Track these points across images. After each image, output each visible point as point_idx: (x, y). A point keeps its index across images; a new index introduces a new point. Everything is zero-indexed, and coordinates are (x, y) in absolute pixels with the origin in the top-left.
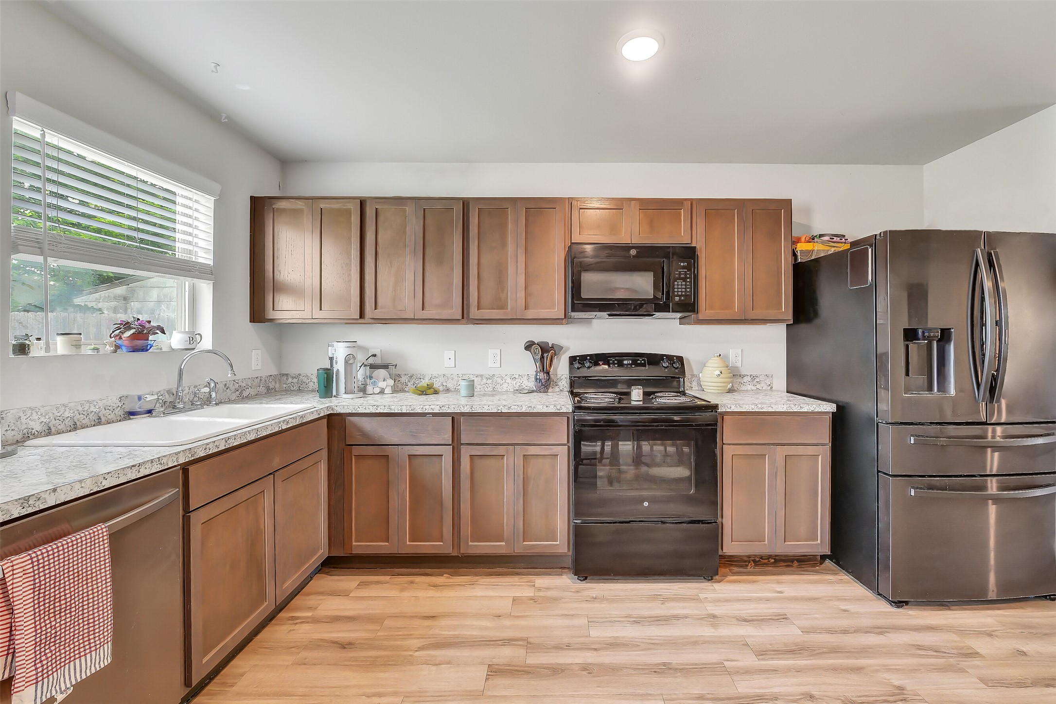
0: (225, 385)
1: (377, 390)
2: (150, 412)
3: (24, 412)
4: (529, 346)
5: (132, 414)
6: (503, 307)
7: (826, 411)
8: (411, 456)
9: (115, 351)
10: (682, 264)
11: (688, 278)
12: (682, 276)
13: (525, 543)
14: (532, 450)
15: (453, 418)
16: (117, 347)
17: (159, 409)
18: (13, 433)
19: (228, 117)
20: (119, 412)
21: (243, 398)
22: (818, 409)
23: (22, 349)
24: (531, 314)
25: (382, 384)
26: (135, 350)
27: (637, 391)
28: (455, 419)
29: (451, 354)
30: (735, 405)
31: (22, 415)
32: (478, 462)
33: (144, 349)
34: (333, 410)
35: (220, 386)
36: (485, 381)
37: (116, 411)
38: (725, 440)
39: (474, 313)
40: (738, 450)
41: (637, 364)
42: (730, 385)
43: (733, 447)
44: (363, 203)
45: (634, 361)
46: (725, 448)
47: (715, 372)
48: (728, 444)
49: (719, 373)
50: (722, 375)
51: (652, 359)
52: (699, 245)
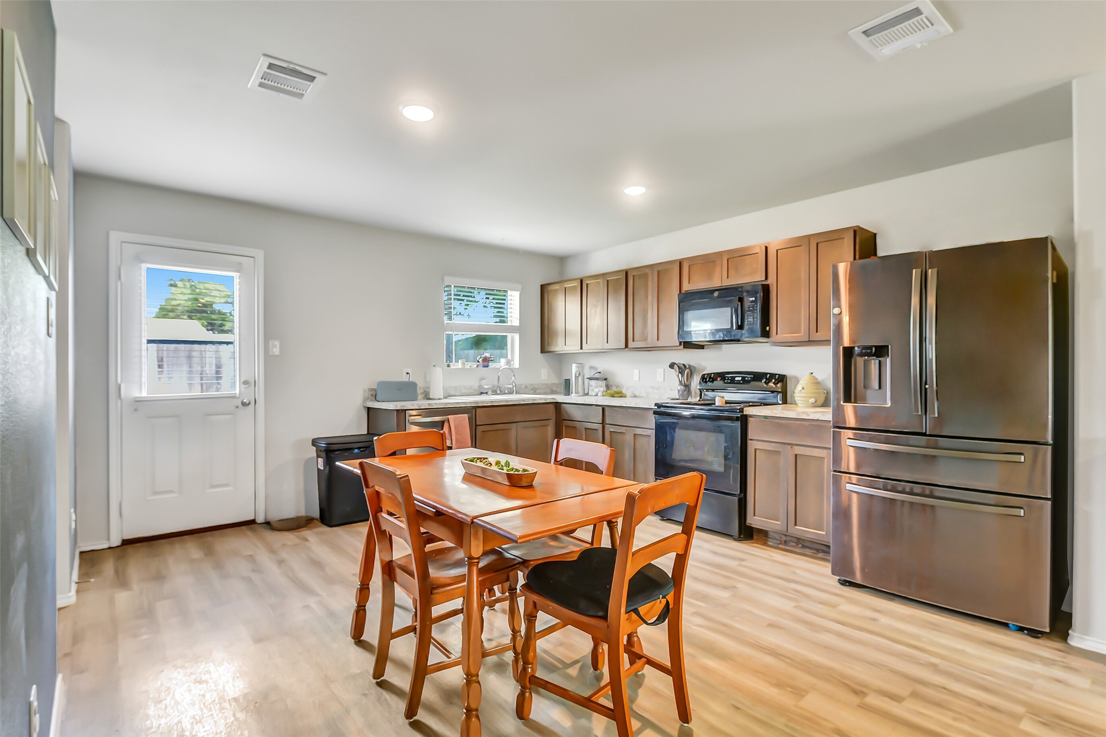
1: (594, 394)
2: (487, 393)
3: (448, 387)
4: (672, 366)
5: (482, 393)
6: (645, 339)
8: (586, 429)
9: (477, 367)
10: (751, 299)
11: (755, 310)
12: (751, 309)
14: (639, 431)
15: (603, 409)
16: (478, 365)
17: (490, 392)
20: (478, 392)
21: (536, 394)
23: (448, 366)
24: (660, 344)
25: (596, 390)
26: (484, 366)
27: (720, 399)
29: (637, 372)
30: (755, 411)
31: (448, 389)
32: (614, 435)
33: (488, 366)
34: (556, 400)
35: (524, 386)
36: (655, 390)
38: (750, 436)
39: (631, 344)
40: (759, 445)
41: (744, 381)
42: (812, 400)
43: (755, 442)
44: (581, 281)
45: (743, 378)
46: (749, 442)
47: (799, 388)
48: (752, 440)
49: (801, 389)
50: (803, 391)
51: (758, 377)
52: (771, 281)
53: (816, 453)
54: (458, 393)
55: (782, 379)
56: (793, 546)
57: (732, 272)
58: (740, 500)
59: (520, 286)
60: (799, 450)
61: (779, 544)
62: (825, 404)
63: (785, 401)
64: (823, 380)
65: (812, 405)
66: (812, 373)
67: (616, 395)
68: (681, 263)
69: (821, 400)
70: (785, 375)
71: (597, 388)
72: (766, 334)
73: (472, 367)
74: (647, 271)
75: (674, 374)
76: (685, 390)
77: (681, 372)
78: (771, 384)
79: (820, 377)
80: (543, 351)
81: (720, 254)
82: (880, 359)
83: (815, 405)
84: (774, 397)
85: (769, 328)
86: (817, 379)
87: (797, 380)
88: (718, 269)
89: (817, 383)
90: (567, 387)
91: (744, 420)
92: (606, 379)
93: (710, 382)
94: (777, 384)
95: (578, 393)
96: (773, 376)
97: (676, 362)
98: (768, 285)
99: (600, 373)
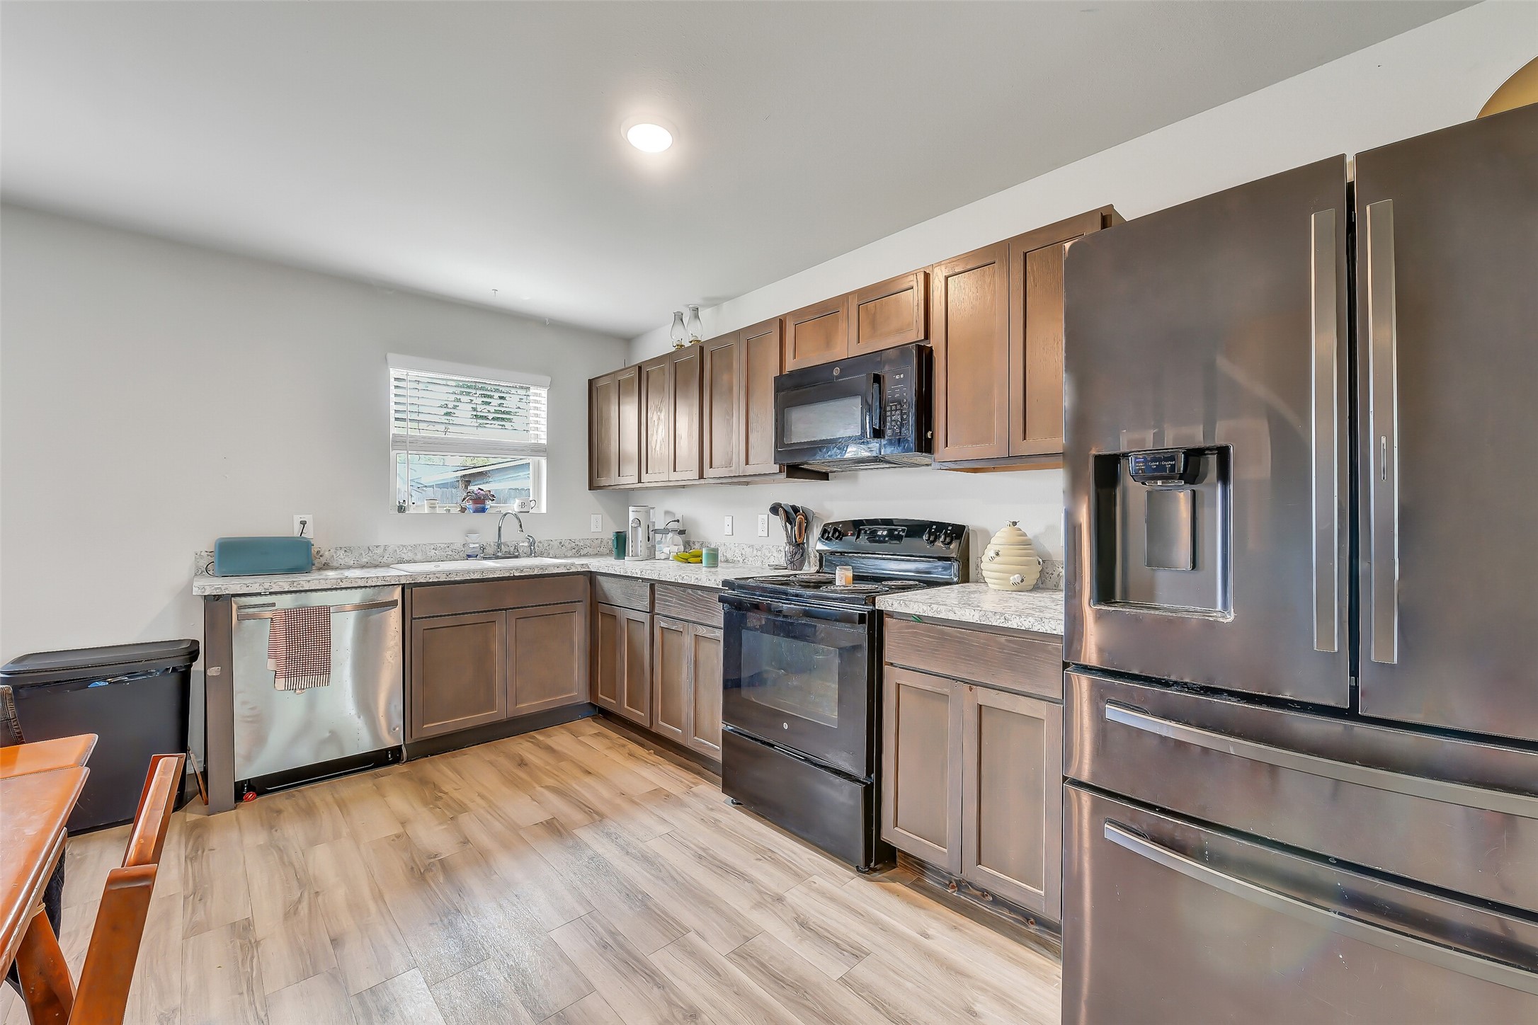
0: (561, 543)
1: (663, 556)
2: (476, 557)
3: (398, 547)
4: (775, 509)
5: (469, 557)
6: (730, 463)
7: (1055, 632)
10: (898, 377)
13: (696, 738)
14: (701, 631)
16: (463, 510)
18: (392, 559)
19: (550, 319)
21: (580, 555)
22: (1039, 627)
23: (401, 509)
26: (476, 511)
27: (843, 572)
28: (653, 585)
29: (728, 520)
30: (898, 602)
31: (397, 549)
32: (667, 635)
33: (483, 510)
34: (588, 567)
35: (556, 544)
36: (755, 552)
37: (461, 554)
38: (887, 657)
39: (708, 472)
40: (906, 678)
41: (893, 536)
42: (1016, 578)
43: (897, 670)
44: (640, 368)
45: (891, 532)
46: (886, 668)
47: (990, 552)
48: (892, 664)
49: (993, 555)
50: (997, 559)
51: (916, 529)
52: (936, 342)
53: (1024, 706)
54: (419, 557)
55: (957, 533)
56: (975, 897)
57: (865, 330)
58: (868, 791)
59: (549, 379)
60: (984, 697)
61: (947, 886)
62: (1041, 584)
63: (965, 578)
64: (1036, 537)
65: (1015, 588)
66: (1015, 524)
67: (691, 560)
68: (782, 321)
69: (1032, 578)
70: (964, 527)
71: (669, 546)
72: (925, 445)
73: (452, 512)
74: (732, 342)
75: (778, 522)
76: (796, 553)
77: (789, 519)
78: (939, 544)
79: (1031, 529)
80: (592, 486)
81: (845, 297)
82: (1194, 487)
83: (1020, 588)
84: (945, 569)
85: (932, 435)
86: (1025, 535)
87: (987, 537)
88: (842, 325)
89: (1025, 543)
90: (620, 544)
91: (875, 622)
92: (682, 532)
93: (837, 539)
94: (950, 543)
95: (637, 556)
96: (941, 526)
97: (783, 503)
98: (931, 348)
99: (678, 521)
